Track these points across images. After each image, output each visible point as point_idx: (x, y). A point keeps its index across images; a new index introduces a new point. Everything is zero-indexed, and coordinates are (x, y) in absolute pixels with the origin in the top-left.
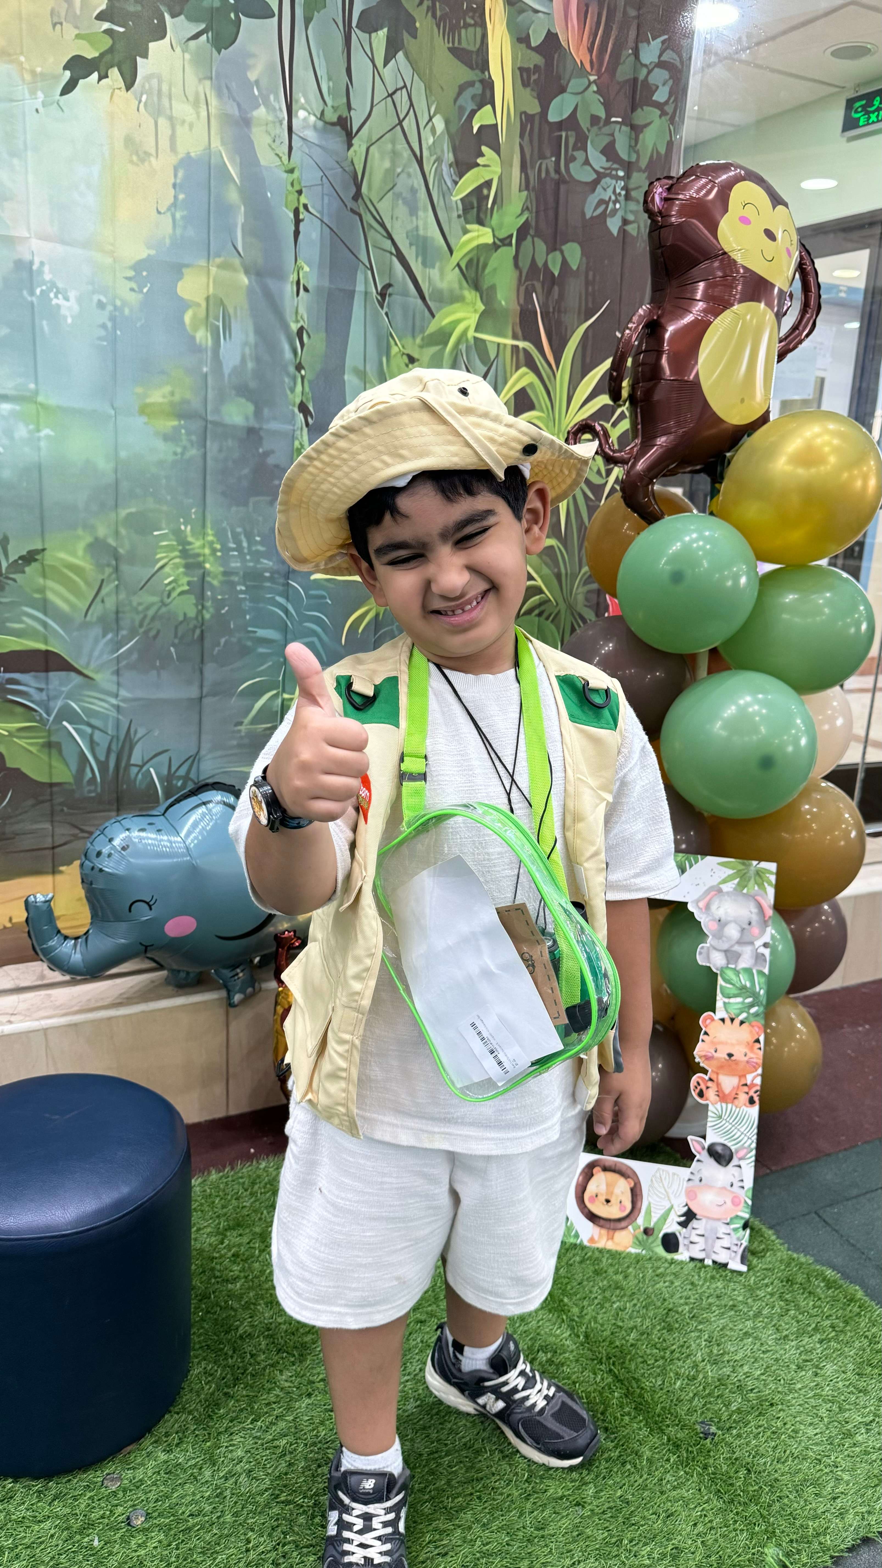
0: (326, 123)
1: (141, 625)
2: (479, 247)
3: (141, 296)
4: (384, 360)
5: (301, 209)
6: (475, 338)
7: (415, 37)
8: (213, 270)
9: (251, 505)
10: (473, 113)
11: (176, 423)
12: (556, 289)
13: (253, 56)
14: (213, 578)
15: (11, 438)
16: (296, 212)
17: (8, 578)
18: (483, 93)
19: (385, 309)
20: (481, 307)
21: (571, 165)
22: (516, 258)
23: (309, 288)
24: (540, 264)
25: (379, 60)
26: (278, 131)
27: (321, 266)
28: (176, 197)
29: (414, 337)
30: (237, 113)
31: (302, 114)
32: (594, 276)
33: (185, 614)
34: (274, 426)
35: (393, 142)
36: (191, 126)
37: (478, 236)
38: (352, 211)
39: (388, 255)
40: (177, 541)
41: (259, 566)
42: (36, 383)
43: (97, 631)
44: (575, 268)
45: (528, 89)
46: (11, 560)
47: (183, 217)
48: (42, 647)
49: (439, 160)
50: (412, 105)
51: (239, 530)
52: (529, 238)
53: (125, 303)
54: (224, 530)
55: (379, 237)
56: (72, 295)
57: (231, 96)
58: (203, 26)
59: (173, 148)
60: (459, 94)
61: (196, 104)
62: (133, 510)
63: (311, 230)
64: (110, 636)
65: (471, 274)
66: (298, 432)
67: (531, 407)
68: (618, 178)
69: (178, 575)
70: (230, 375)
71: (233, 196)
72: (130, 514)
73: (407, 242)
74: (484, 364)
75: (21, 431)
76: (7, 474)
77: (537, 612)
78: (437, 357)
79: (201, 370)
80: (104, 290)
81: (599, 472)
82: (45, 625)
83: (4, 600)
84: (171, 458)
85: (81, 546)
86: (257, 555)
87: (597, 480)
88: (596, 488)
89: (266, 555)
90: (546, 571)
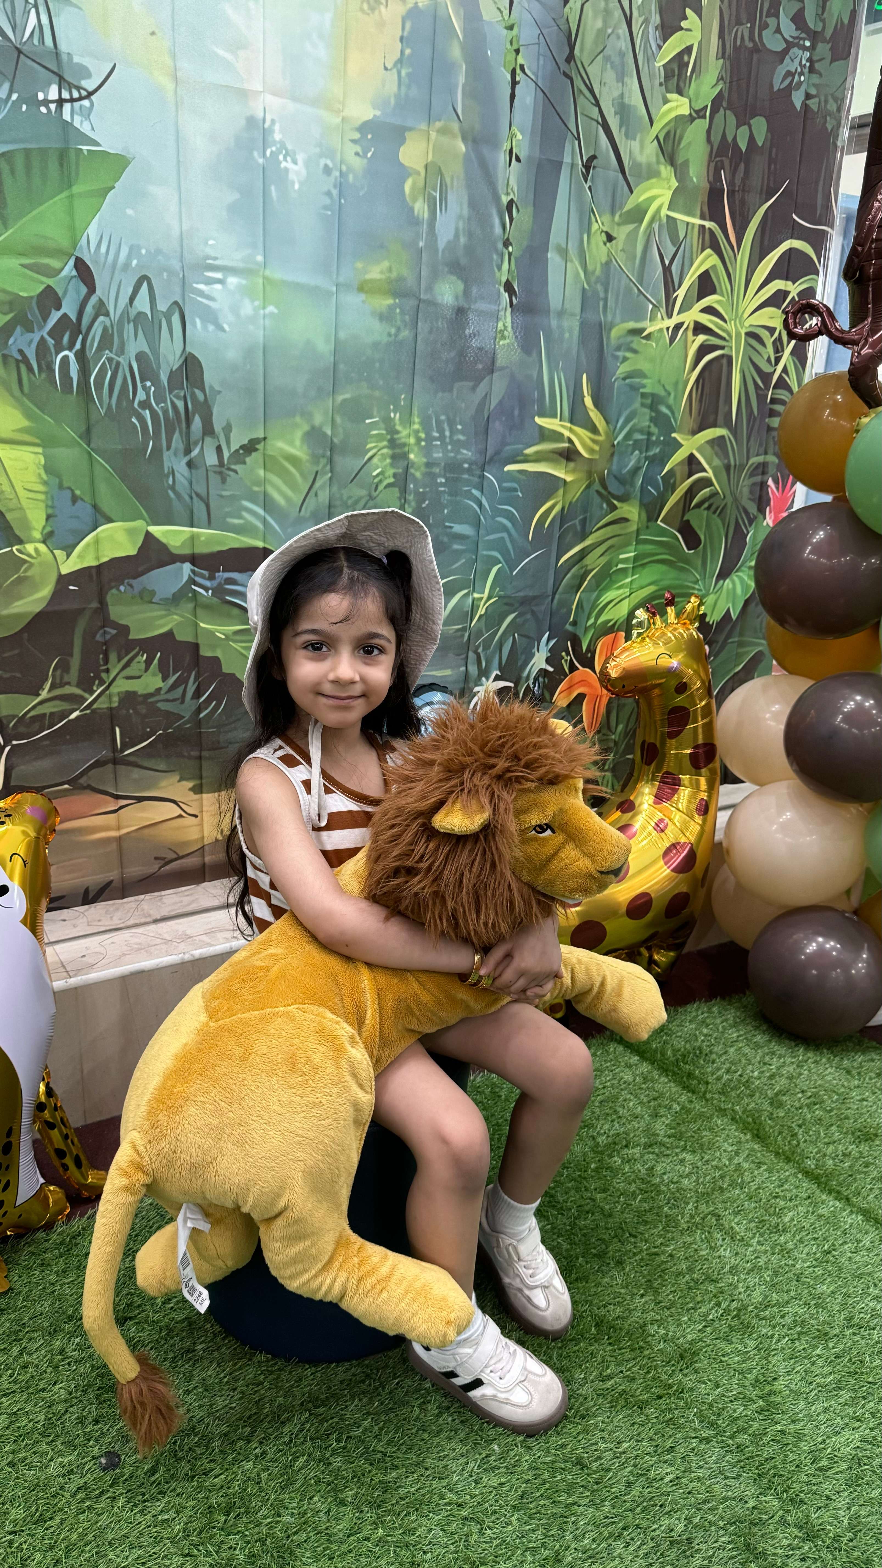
2: (677, 119)
3: (365, 161)
4: (585, 237)
5: (518, 71)
6: (668, 217)
8: (433, 134)
9: (455, 391)
11: (391, 301)
12: (742, 166)
14: (417, 470)
15: (237, 315)
16: (513, 73)
17: (229, 469)
19: (589, 183)
21: (764, 33)
22: (709, 132)
23: (521, 158)
24: (730, 139)
27: (533, 132)
28: (402, 52)
29: (613, 213)
32: (776, 153)
34: (481, 306)
37: (677, 107)
38: (566, 75)
39: (595, 123)
40: (386, 429)
41: (459, 457)
42: (265, 255)
44: (760, 144)
46: (233, 450)
47: (408, 75)
48: (260, 544)
49: (646, 22)
51: (443, 417)
52: (722, 110)
53: (350, 169)
54: (430, 418)
55: (587, 103)
56: (300, 157)
62: (348, 396)
65: (668, 148)
66: (502, 314)
67: (713, 291)
68: (804, 48)
69: (385, 466)
70: (443, 251)
71: (456, 53)
72: (344, 400)
73: (613, 110)
74: (674, 244)
75: (247, 308)
76: (232, 355)
77: (706, 505)
78: (632, 237)
79: (417, 244)
80: (331, 154)
81: (769, 360)
82: (265, 522)
83: (225, 493)
84: (385, 339)
85: (298, 434)
86: (458, 445)
87: (767, 368)
88: (766, 377)
89: (466, 445)
90: (717, 462)
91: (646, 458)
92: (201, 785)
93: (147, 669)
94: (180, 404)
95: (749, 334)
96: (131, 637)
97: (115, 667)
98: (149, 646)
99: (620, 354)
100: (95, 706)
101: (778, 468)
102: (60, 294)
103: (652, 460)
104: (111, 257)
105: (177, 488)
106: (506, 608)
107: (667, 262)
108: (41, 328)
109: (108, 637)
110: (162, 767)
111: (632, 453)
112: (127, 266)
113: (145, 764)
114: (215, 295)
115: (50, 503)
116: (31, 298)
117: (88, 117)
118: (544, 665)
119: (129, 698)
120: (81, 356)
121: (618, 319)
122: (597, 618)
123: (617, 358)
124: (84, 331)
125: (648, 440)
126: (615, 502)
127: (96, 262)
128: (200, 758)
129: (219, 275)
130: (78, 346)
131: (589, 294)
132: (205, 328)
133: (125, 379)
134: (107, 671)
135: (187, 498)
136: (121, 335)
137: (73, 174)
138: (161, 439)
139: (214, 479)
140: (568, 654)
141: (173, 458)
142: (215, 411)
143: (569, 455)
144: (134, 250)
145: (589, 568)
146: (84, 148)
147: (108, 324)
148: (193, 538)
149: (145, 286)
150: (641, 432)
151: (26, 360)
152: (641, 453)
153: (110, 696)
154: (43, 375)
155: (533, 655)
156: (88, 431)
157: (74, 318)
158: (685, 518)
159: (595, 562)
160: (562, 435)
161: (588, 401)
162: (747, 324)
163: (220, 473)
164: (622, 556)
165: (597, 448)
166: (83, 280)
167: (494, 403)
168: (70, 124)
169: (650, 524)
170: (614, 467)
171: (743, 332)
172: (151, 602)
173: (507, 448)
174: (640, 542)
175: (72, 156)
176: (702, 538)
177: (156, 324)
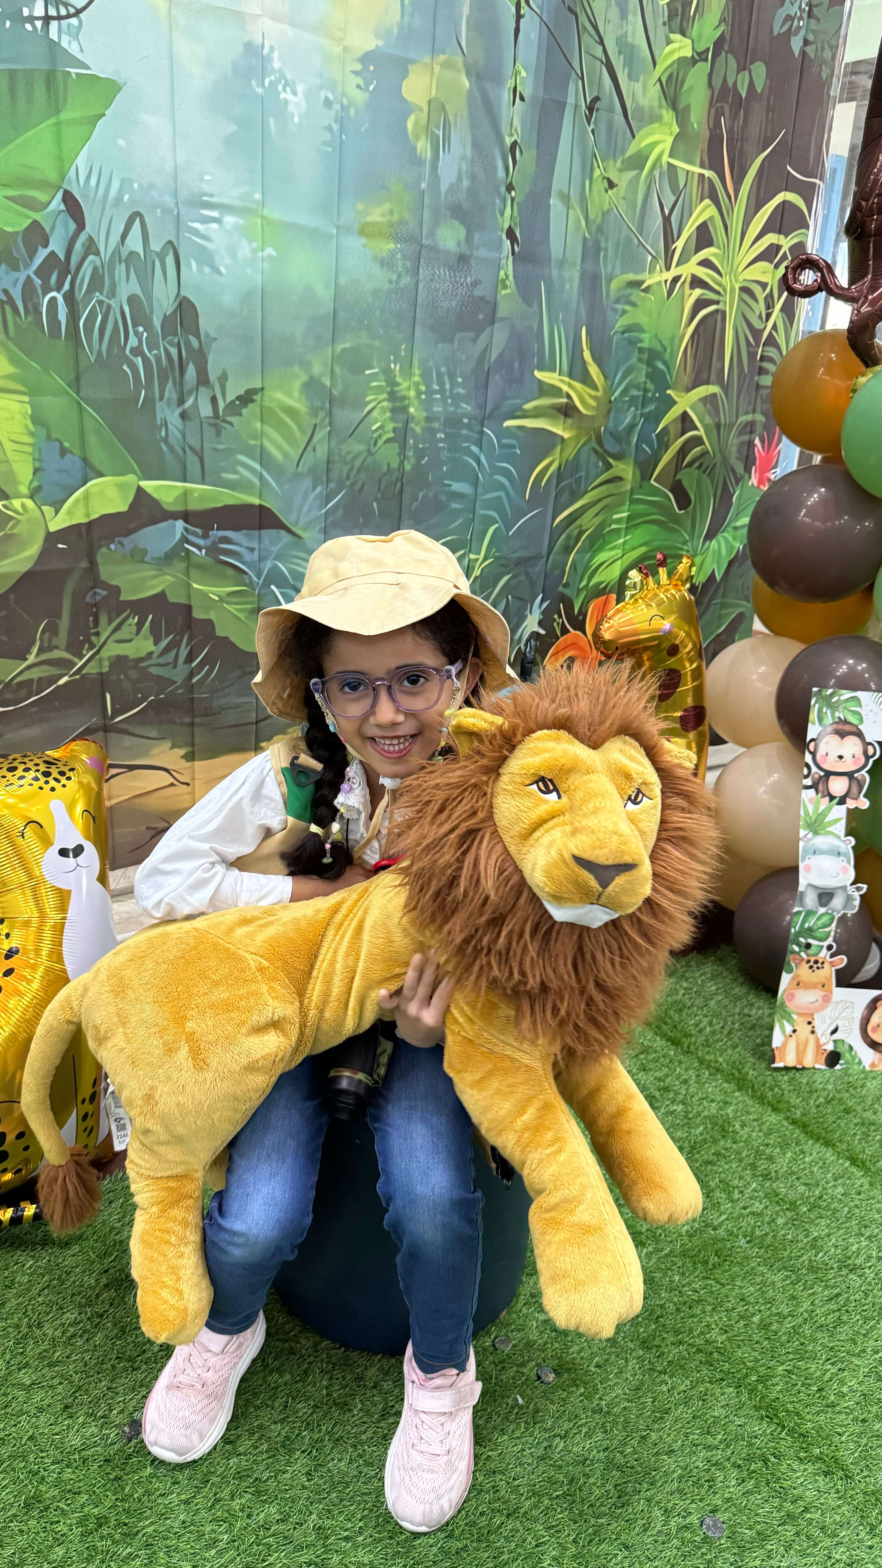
1: (348, 478)
2: (680, 61)
3: (367, 95)
4: (587, 183)
5: (523, 3)
6: (669, 164)
8: (437, 68)
9: (456, 342)
11: (392, 246)
12: (742, 113)
14: (417, 424)
15: (234, 257)
16: (518, 6)
17: (225, 421)
19: (592, 126)
22: (710, 76)
23: (525, 96)
24: (730, 83)
27: (537, 70)
29: (615, 159)
32: (775, 101)
33: (389, 465)
34: (482, 253)
38: (570, 9)
39: (599, 63)
40: (386, 381)
41: (459, 411)
42: (263, 193)
43: (307, 483)
44: (759, 91)
46: (228, 400)
47: (411, 3)
48: (256, 501)
51: (443, 370)
52: (723, 53)
53: (351, 103)
54: (430, 369)
55: (592, 42)
56: (300, 89)
62: (347, 345)
63: (531, 28)
64: (319, 489)
65: (670, 91)
66: (504, 262)
67: (710, 243)
69: (385, 421)
70: (446, 193)
72: (344, 350)
73: (616, 50)
74: (674, 193)
75: (245, 250)
76: (228, 299)
77: (697, 464)
78: (633, 183)
79: (419, 185)
80: (331, 85)
81: (760, 316)
82: (261, 478)
83: (219, 447)
84: (386, 286)
85: (297, 385)
86: (456, 398)
87: (758, 325)
88: (757, 333)
89: (466, 399)
90: (708, 420)
92: (193, 752)
93: (138, 632)
94: (174, 351)
95: (744, 289)
96: (122, 598)
97: (105, 629)
98: (140, 607)
99: (619, 307)
100: (84, 671)
101: (766, 427)
102: (48, 230)
103: (647, 417)
104: (101, 190)
105: (171, 440)
106: (501, 569)
107: (667, 212)
108: (27, 266)
109: (98, 598)
110: (154, 734)
111: (628, 410)
112: (118, 200)
113: (137, 732)
114: (211, 235)
115: (37, 456)
116: (17, 233)
117: (76, 37)
118: (536, 628)
119: (120, 662)
120: (70, 298)
121: (618, 271)
122: (589, 581)
123: (615, 310)
124: (72, 272)
125: (644, 396)
126: (611, 461)
127: (86, 197)
128: (192, 724)
129: (215, 214)
130: (67, 287)
131: (590, 243)
132: (200, 270)
133: (116, 323)
134: (97, 634)
135: (180, 451)
136: (112, 276)
137: (61, 99)
138: (153, 389)
139: (209, 431)
140: (560, 616)
141: (166, 408)
142: (210, 360)
143: (567, 411)
144: (125, 184)
145: (584, 528)
146: (73, 71)
147: (98, 263)
148: (186, 493)
149: (137, 222)
150: (638, 387)
151: (11, 301)
152: (637, 409)
153: (101, 661)
154: (30, 318)
155: (525, 617)
156: (78, 379)
157: (62, 256)
158: (678, 477)
159: (589, 522)
160: (560, 390)
162: (741, 278)
163: (215, 425)
164: (615, 517)
165: (593, 403)
166: (72, 216)
167: (494, 355)
168: (58, 44)
169: (644, 483)
170: (611, 424)
171: (737, 286)
172: (142, 562)
173: (508, 403)
174: (633, 501)
175: (60, 78)
176: (693, 498)
177: (149, 264)
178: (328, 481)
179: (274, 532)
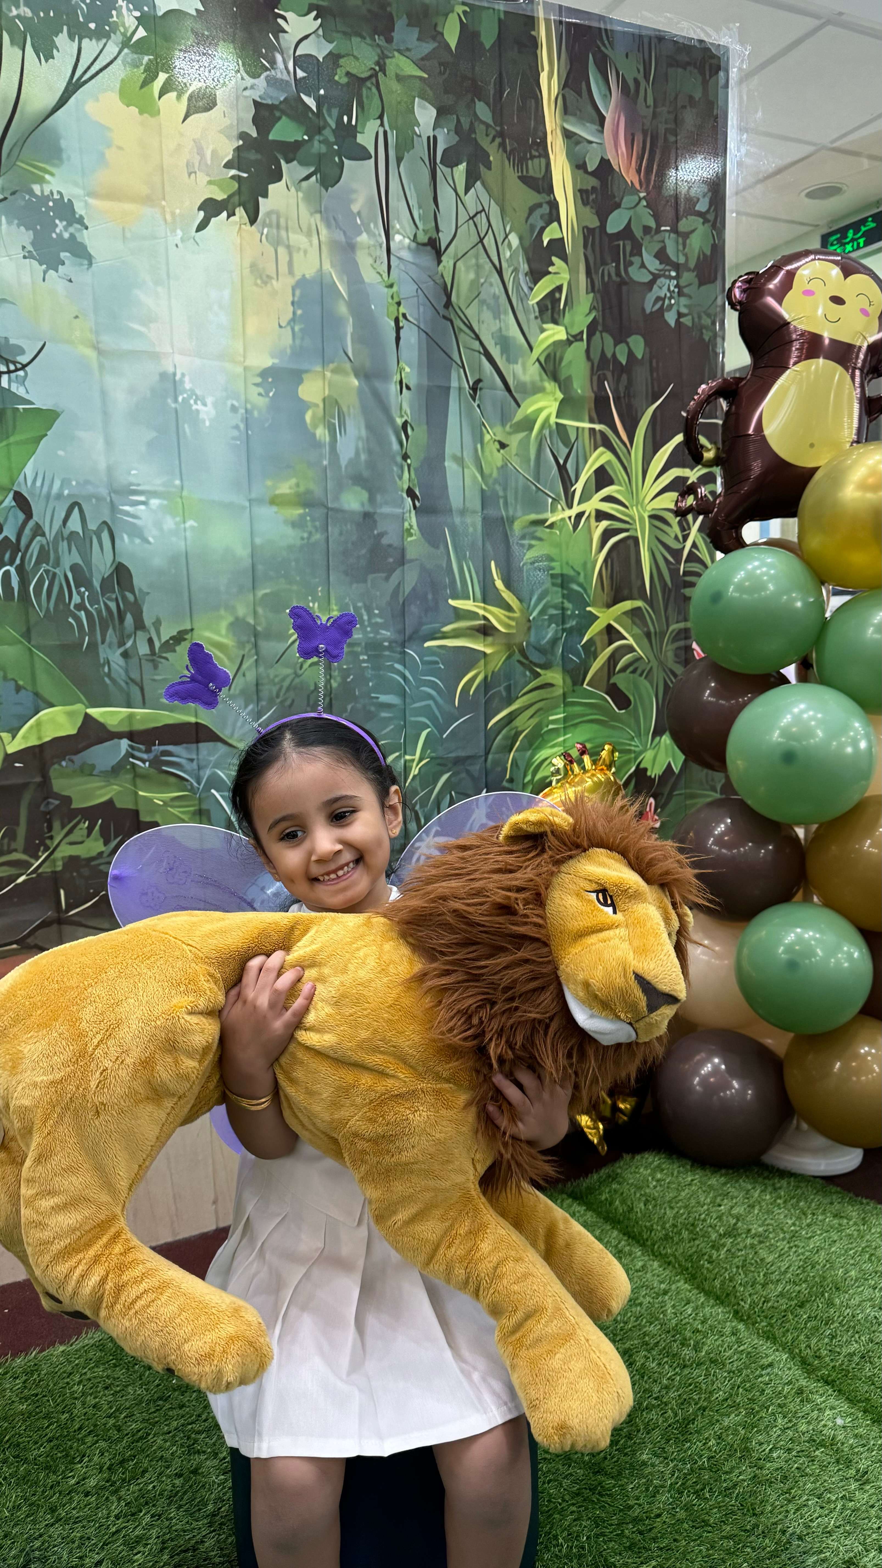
0: (418, 244)
1: (278, 696)
2: (555, 343)
3: (267, 400)
4: (479, 446)
5: (401, 318)
6: (558, 424)
7: (489, 168)
8: (328, 374)
9: (369, 582)
10: (542, 230)
11: (301, 511)
12: (624, 377)
13: (354, 191)
15: (160, 529)
16: (397, 321)
17: (161, 657)
18: (551, 213)
19: (477, 401)
20: (560, 396)
21: (630, 269)
22: (588, 351)
23: (411, 386)
24: (609, 355)
25: (461, 189)
26: (378, 253)
27: (420, 366)
28: (294, 313)
29: (503, 425)
30: (343, 239)
31: (398, 238)
32: (657, 363)
33: (314, 685)
34: (386, 510)
35: (477, 257)
36: (305, 252)
37: (554, 334)
38: (444, 317)
39: (477, 354)
41: (378, 637)
42: (182, 480)
43: (238, 703)
44: (640, 356)
45: (588, 208)
46: (163, 641)
47: (301, 330)
48: (192, 720)
49: (516, 270)
50: (490, 225)
51: (360, 604)
52: (598, 333)
53: (254, 407)
55: (468, 338)
56: (209, 400)
57: (338, 226)
58: (312, 169)
59: (291, 272)
60: (530, 214)
61: (309, 234)
62: (264, 592)
63: (410, 335)
64: (251, 707)
65: (550, 367)
66: (406, 515)
67: (611, 482)
68: (671, 278)
70: (346, 467)
71: (343, 309)
72: (263, 595)
73: (493, 342)
74: (566, 446)
75: (169, 523)
76: (157, 562)
77: (631, 669)
78: (524, 443)
79: (321, 463)
80: (236, 396)
81: (676, 538)
83: (157, 677)
84: (299, 543)
85: (224, 624)
86: (376, 627)
87: (675, 545)
88: (677, 554)
89: (384, 626)
90: (637, 630)
91: (564, 630)
93: (89, 835)
95: (652, 517)
96: (73, 806)
97: (58, 834)
98: (91, 814)
99: (525, 542)
100: (40, 870)
102: (2, 522)
103: (570, 631)
104: (45, 489)
105: (113, 675)
106: (440, 768)
107: (561, 462)
109: (51, 807)
111: (549, 626)
112: (59, 495)
113: (90, 923)
114: (139, 514)
117: (23, 384)
119: (72, 862)
120: (20, 570)
121: (519, 513)
122: (533, 776)
123: (522, 546)
124: (23, 549)
125: (563, 614)
126: (538, 670)
127: (32, 494)
129: (142, 498)
130: (18, 561)
131: (488, 494)
132: (132, 542)
133: (61, 587)
134: (51, 838)
135: (123, 684)
136: (56, 551)
137: (10, 427)
138: (95, 635)
139: (147, 666)
141: (108, 650)
142: (145, 609)
143: (486, 630)
144: (65, 482)
145: (519, 729)
146: (21, 407)
147: (44, 542)
148: (130, 717)
149: (76, 510)
150: (555, 607)
152: (558, 625)
153: (54, 861)
156: (28, 631)
157: (13, 539)
158: (612, 681)
159: (524, 724)
160: (477, 614)
161: (499, 584)
162: (649, 508)
163: (153, 661)
164: (551, 718)
165: (513, 623)
166: (21, 509)
167: (408, 590)
168: (9, 390)
169: (576, 688)
170: (532, 639)
171: (646, 515)
172: (91, 775)
173: (425, 627)
174: (566, 704)
175: (9, 413)
176: (632, 698)
177: (88, 541)
178: (259, 700)
179: (210, 745)
